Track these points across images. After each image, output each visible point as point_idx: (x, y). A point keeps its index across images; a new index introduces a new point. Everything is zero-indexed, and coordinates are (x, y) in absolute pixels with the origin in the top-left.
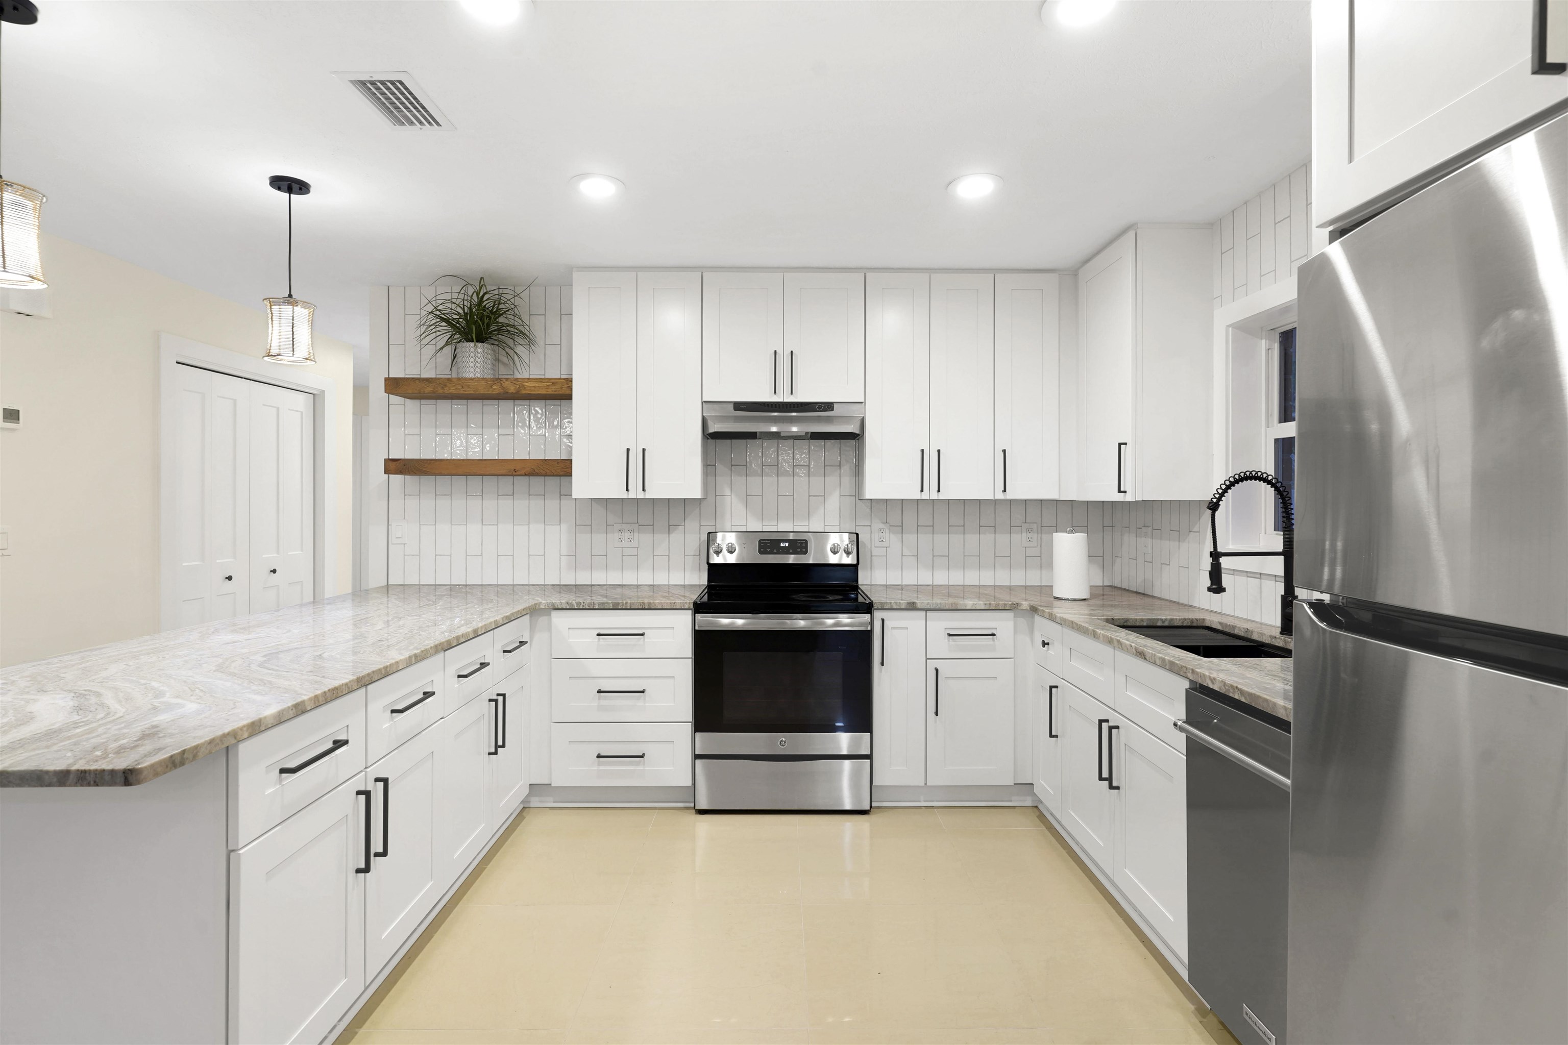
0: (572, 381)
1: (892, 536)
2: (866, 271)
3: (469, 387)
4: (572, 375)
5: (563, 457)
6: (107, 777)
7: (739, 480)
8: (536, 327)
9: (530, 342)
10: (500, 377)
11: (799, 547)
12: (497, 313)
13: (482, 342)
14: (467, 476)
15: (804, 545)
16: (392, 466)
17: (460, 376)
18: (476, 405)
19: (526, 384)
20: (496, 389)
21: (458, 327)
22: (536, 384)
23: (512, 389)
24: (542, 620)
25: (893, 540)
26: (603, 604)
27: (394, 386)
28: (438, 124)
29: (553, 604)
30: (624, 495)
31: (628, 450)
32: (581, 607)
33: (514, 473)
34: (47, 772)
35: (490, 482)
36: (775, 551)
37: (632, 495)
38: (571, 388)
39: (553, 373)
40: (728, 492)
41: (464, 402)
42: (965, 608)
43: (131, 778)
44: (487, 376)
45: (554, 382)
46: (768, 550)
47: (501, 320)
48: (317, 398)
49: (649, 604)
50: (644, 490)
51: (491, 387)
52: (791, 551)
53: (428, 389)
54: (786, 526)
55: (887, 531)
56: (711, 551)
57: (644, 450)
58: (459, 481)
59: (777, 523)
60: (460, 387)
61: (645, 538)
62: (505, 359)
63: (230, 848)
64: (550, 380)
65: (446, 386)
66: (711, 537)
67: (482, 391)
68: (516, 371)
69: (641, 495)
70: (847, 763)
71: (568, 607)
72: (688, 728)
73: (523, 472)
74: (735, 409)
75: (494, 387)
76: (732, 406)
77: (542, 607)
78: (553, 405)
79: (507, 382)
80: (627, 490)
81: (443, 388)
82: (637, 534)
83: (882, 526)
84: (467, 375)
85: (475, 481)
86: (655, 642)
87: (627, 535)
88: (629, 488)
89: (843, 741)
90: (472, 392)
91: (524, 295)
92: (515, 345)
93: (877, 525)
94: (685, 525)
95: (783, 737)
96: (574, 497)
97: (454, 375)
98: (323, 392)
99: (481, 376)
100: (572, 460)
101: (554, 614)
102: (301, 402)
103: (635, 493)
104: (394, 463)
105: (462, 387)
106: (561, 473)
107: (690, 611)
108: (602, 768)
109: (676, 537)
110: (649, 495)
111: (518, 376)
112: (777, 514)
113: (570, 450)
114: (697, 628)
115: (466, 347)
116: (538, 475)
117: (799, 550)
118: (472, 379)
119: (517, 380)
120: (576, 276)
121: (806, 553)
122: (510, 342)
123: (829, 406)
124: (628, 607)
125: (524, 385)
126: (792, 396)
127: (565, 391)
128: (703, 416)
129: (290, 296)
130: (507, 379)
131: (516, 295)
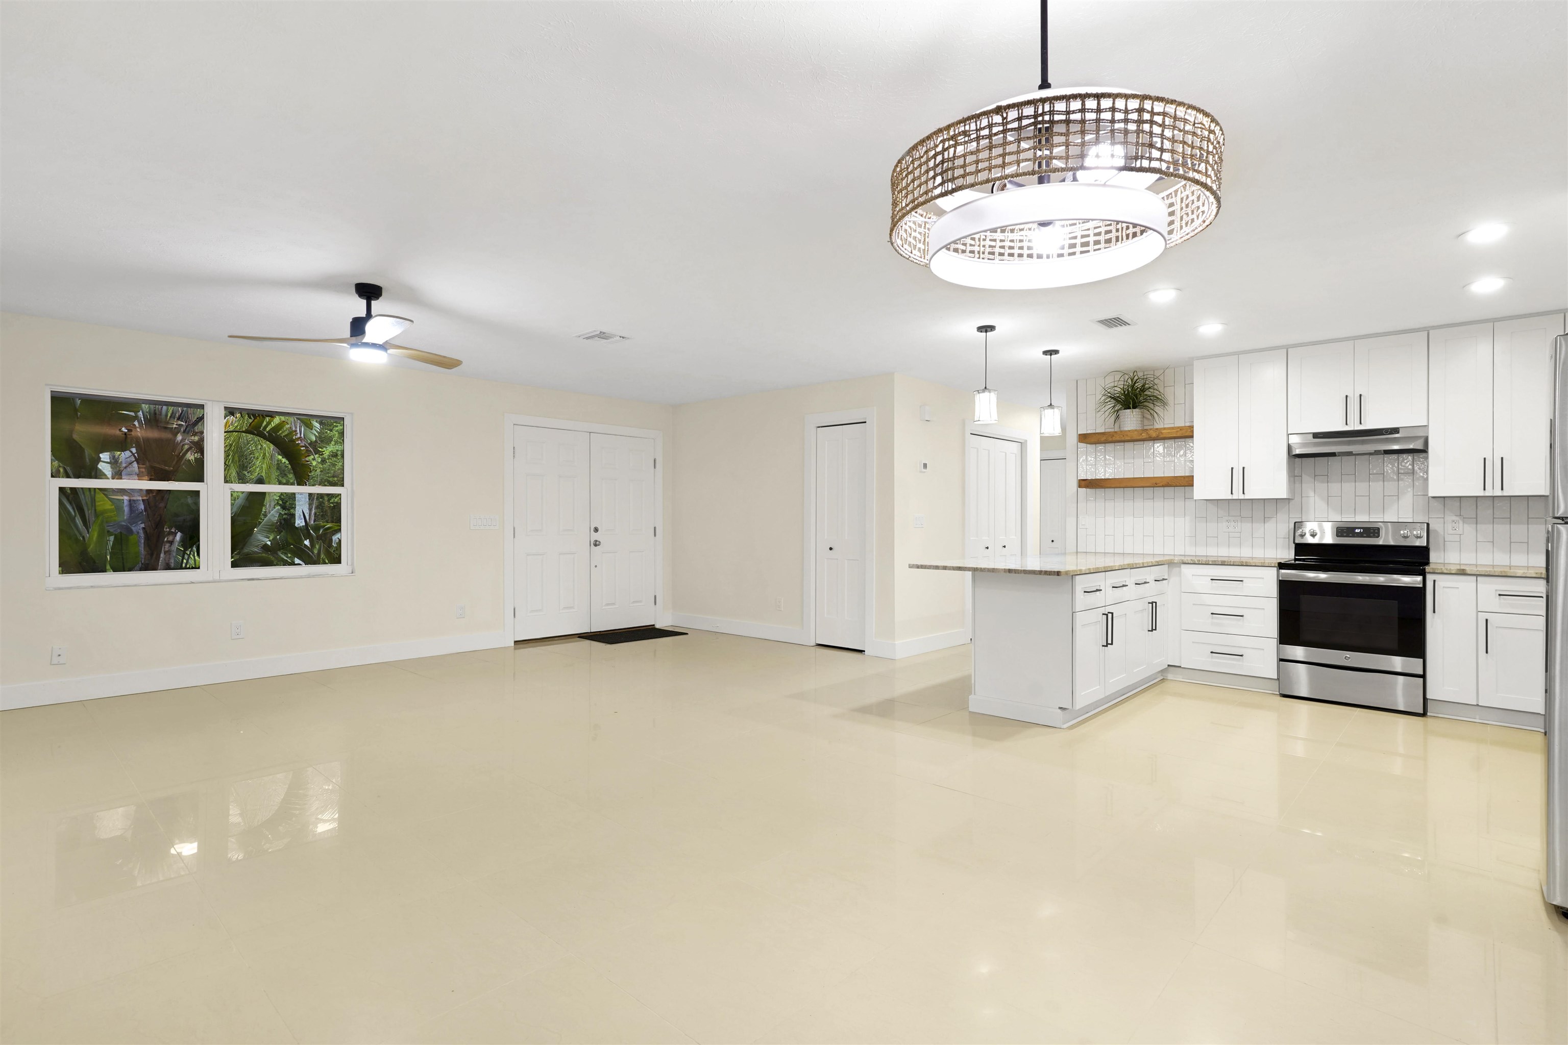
0: (1193, 427)
1: (1466, 525)
2: (1427, 330)
3: (1127, 435)
4: (1193, 422)
5: (1187, 474)
6: (1053, 573)
7: (1321, 486)
8: (1168, 395)
9: (1164, 403)
10: (1145, 428)
11: (1372, 533)
12: (1143, 389)
13: (1135, 408)
14: (1124, 488)
15: (1376, 531)
16: (1083, 483)
17: (1122, 429)
18: (1129, 445)
19: (1163, 431)
20: (1144, 435)
21: (1120, 401)
22: (1169, 431)
23: (1154, 435)
24: (1176, 570)
25: (1468, 530)
26: (1215, 561)
27: (1084, 438)
28: (1129, 324)
29: (1182, 560)
30: (1230, 497)
31: (1232, 468)
32: (1200, 563)
33: (1156, 485)
34: (1036, 571)
35: (1139, 491)
36: (1351, 535)
37: (1235, 497)
38: (1193, 432)
39: (1180, 423)
40: (1312, 494)
41: (1122, 444)
42: (1515, 575)
43: (1059, 574)
44: (1138, 429)
45: (1181, 428)
46: (1345, 534)
47: (1147, 393)
48: (1023, 445)
49: (1246, 562)
50: (1243, 493)
51: (1141, 434)
52: (1365, 535)
53: (1103, 439)
54: (1362, 518)
55: (1461, 522)
56: (1297, 534)
57: (1244, 468)
58: (1119, 491)
59: (1355, 516)
60: (1122, 436)
61: (1247, 526)
62: (1149, 417)
63: (1073, 611)
64: (1178, 427)
65: (1113, 436)
66: (1297, 525)
67: (1136, 437)
68: (1155, 423)
69: (1242, 497)
70: (1401, 678)
71: (1192, 562)
72: (1274, 642)
73: (1161, 484)
74: (1314, 438)
75: (1143, 435)
76: (1311, 435)
77: (1176, 562)
78: (1180, 442)
79: (1151, 431)
80: (1232, 493)
81: (1112, 437)
82: (1240, 523)
83: (1455, 518)
84: (1126, 429)
85: (1129, 491)
86: (1250, 586)
87: (1233, 523)
88: (1233, 492)
89: (1398, 663)
90: (1129, 439)
91: (1161, 378)
92: (1154, 406)
93: (1450, 517)
94: (1276, 518)
95: (1348, 654)
96: (1195, 498)
97: (1117, 429)
98: (1026, 441)
99: (1135, 428)
100: (1193, 476)
101: (1183, 566)
102: (1015, 447)
103: (1238, 495)
104: (1084, 482)
105: (1123, 436)
106: (1186, 484)
107: (1276, 568)
108: (1214, 660)
109: (1270, 525)
110: (1247, 497)
111: (1157, 426)
112: (1355, 509)
113: (1192, 470)
114: (1280, 579)
115: (1126, 412)
116: (1171, 486)
117: (1372, 535)
118: (1129, 431)
119: (1157, 429)
120: (1195, 363)
121: (1378, 536)
122: (1151, 406)
123: (1396, 430)
124: (1232, 564)
125: (1161, 432)
126: (1361, 426)
127: (1188, 434)
128: (1289, 444)
129: (1051, 404)
130: (1151, 429)
131: (1155, 377)
